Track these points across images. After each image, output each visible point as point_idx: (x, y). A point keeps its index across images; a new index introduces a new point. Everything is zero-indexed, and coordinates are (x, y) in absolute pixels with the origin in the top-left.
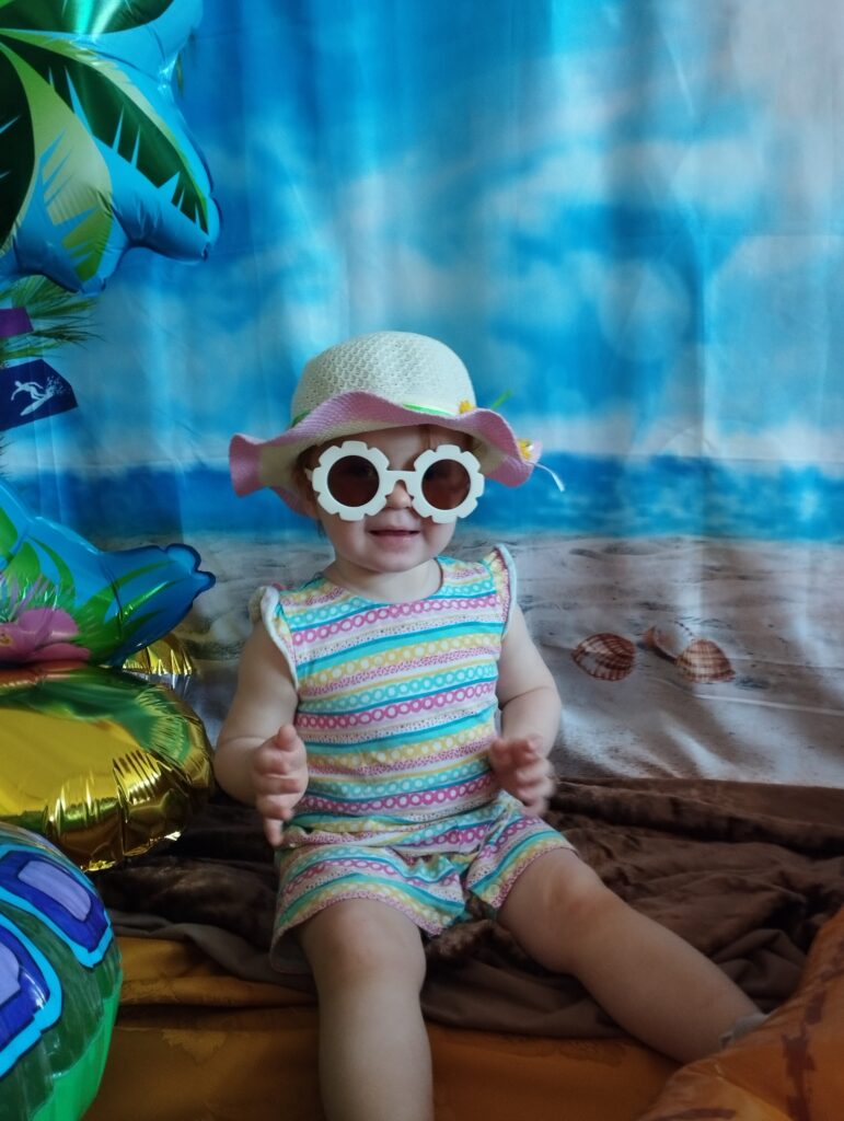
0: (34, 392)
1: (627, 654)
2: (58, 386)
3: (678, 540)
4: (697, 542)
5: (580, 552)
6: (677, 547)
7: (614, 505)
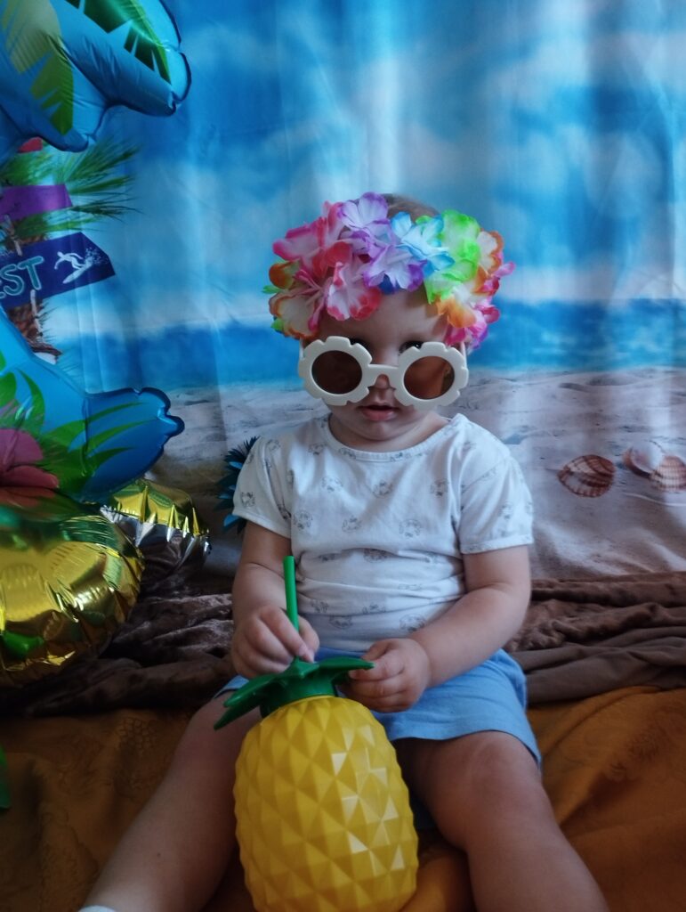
0: (75, 263)
1: (609, 473)
2: (96, 257)
3: (652, 371)
4: (667, 372)
5: (568, 386)
6: (651, 377)
7: (598, 343)
